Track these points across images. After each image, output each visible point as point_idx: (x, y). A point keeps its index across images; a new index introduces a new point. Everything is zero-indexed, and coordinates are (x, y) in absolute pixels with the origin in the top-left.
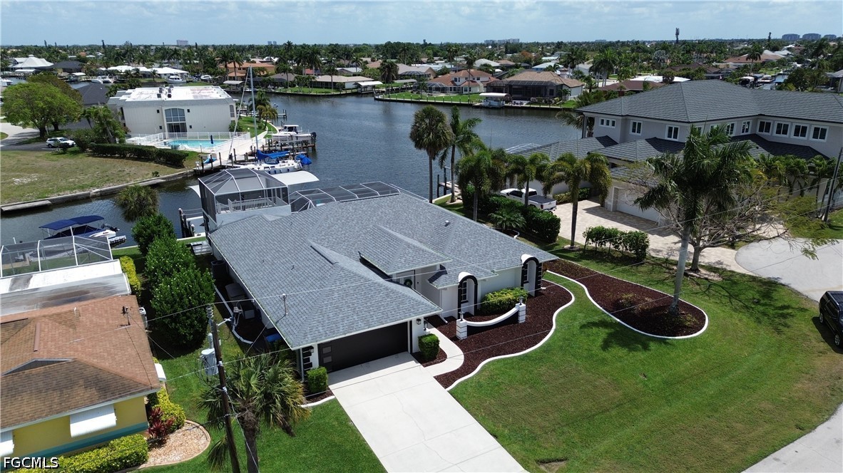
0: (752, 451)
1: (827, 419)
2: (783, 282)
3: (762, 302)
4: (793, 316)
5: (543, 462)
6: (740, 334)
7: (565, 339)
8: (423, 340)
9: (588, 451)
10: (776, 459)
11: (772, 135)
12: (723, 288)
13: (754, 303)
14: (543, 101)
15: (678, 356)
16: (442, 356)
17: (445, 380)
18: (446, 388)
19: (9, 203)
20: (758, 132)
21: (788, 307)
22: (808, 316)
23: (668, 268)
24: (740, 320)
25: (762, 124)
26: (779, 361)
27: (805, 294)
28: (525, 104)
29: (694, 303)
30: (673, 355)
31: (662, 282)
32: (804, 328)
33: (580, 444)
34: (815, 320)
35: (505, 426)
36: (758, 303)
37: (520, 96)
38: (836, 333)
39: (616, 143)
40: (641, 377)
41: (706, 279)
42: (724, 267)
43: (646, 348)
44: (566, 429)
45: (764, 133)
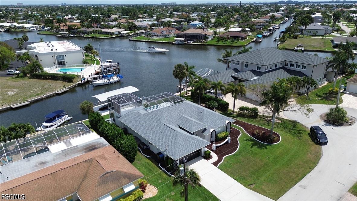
0: (300, 176)
1: (317, 165)
2: (298, 121)
3: (293, 129)
4: (302, 133)
5: (249, 185)
6: (290, 141)
7: (244, 148)
8: (206, 152)
9: (259, 181)
10: (306, 178)
11: (289, 67)
12: (282, 125)
13: (291, 129)
14: (199, 41)
15: (275, 150)
16: (212, 157)
17: (215, 164)
18: (216, 167)
19: (13, 104)
20: (284, 66)
21: (300, 130)
22: (307, 133)
23: (265, 119)
24: (289, 136)
25: (285, 63)
26: (301, 149)
27: (305, 125)
28: (192, 42)
29: (275, 131)
30: (274, 150)
31: (264, 124)
32: (306, 137)
33: (257, 179)
34: (309, 134)
35: (236, 176)
36: (292, 129)
37: (189, 39)
38: (316, 139)
39: (240, 71)
40: (267, 157)
41: (277, 122)
42: (281, 117)
43: (266, 148)
44: (252, 175)
45: (286, 66)
